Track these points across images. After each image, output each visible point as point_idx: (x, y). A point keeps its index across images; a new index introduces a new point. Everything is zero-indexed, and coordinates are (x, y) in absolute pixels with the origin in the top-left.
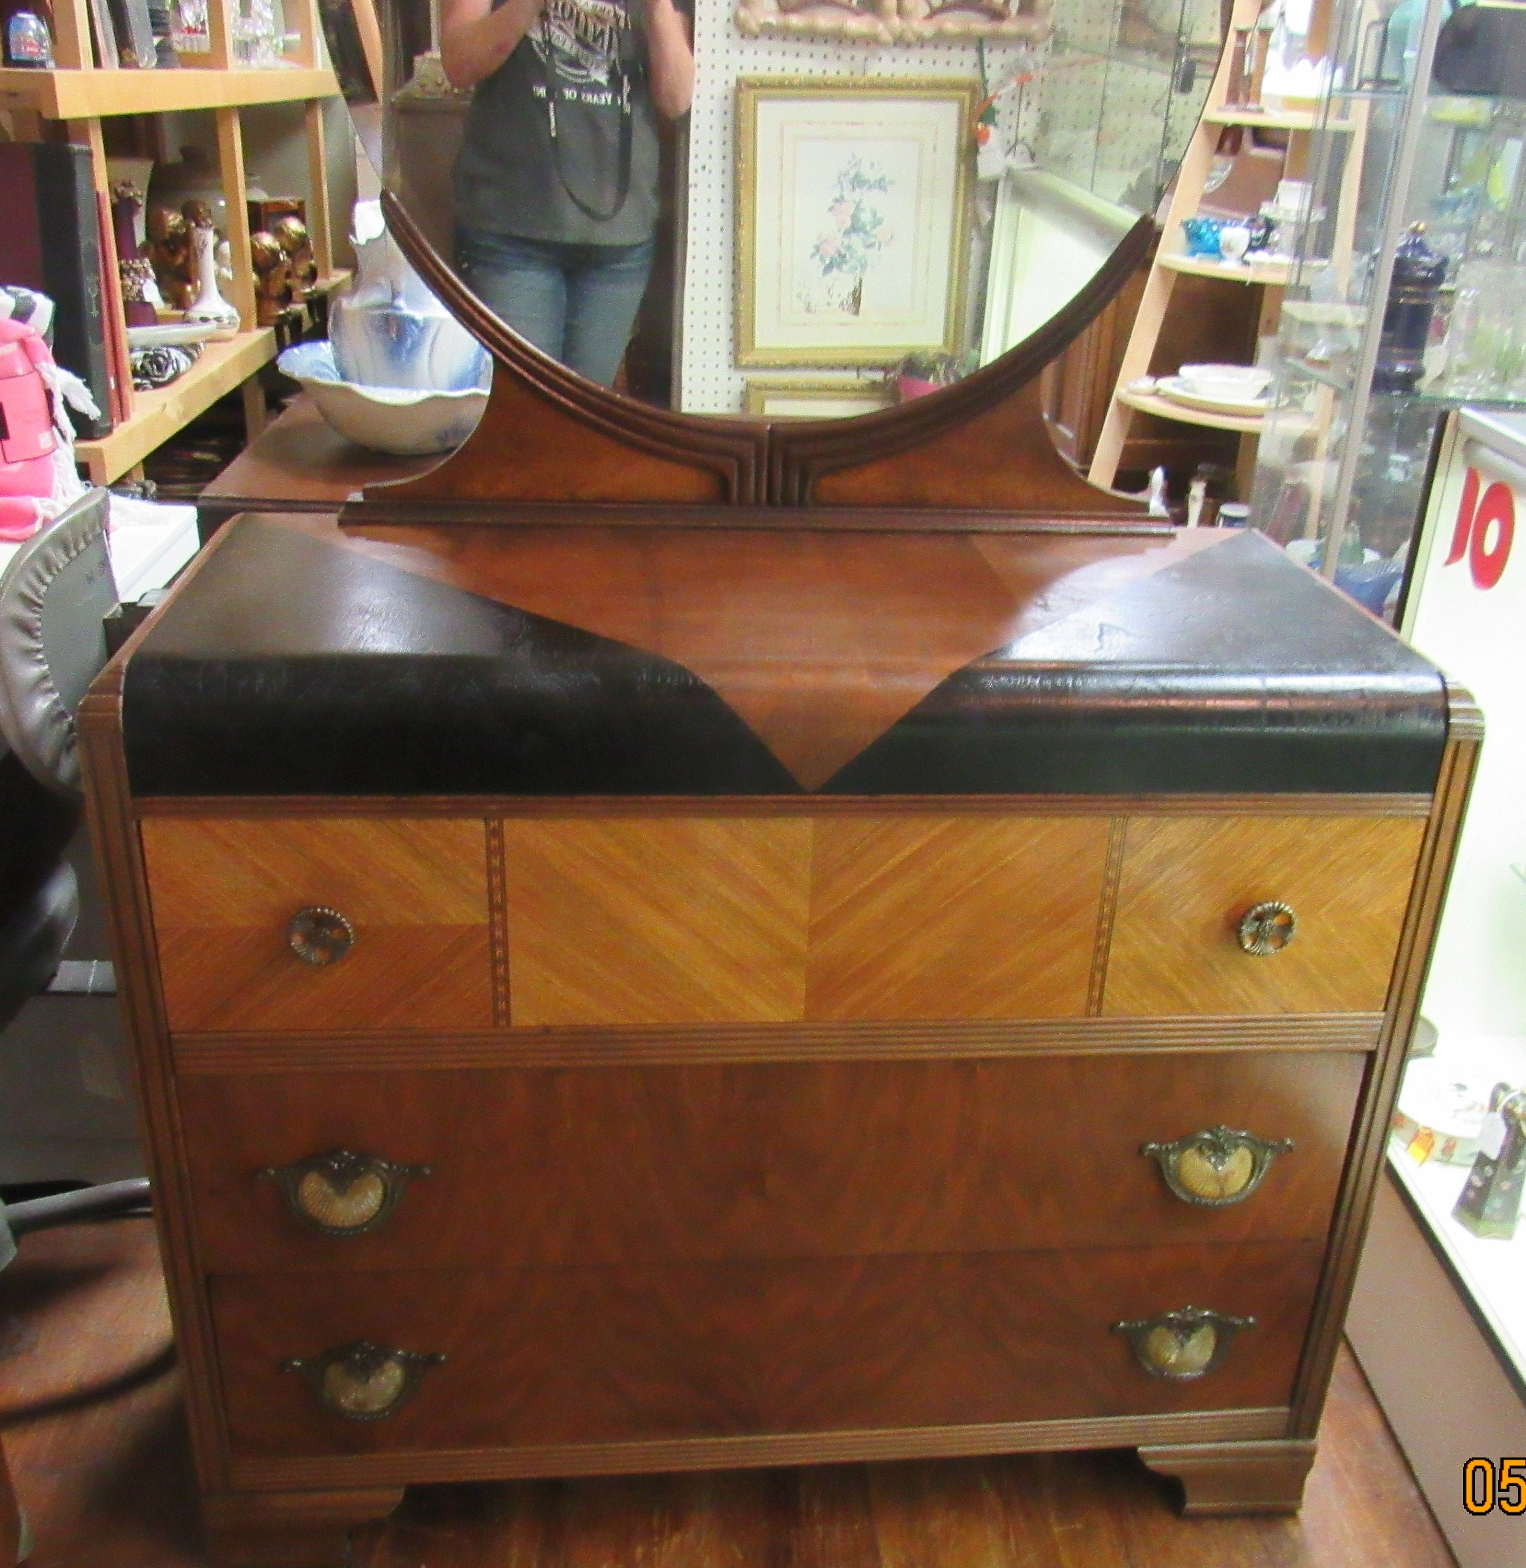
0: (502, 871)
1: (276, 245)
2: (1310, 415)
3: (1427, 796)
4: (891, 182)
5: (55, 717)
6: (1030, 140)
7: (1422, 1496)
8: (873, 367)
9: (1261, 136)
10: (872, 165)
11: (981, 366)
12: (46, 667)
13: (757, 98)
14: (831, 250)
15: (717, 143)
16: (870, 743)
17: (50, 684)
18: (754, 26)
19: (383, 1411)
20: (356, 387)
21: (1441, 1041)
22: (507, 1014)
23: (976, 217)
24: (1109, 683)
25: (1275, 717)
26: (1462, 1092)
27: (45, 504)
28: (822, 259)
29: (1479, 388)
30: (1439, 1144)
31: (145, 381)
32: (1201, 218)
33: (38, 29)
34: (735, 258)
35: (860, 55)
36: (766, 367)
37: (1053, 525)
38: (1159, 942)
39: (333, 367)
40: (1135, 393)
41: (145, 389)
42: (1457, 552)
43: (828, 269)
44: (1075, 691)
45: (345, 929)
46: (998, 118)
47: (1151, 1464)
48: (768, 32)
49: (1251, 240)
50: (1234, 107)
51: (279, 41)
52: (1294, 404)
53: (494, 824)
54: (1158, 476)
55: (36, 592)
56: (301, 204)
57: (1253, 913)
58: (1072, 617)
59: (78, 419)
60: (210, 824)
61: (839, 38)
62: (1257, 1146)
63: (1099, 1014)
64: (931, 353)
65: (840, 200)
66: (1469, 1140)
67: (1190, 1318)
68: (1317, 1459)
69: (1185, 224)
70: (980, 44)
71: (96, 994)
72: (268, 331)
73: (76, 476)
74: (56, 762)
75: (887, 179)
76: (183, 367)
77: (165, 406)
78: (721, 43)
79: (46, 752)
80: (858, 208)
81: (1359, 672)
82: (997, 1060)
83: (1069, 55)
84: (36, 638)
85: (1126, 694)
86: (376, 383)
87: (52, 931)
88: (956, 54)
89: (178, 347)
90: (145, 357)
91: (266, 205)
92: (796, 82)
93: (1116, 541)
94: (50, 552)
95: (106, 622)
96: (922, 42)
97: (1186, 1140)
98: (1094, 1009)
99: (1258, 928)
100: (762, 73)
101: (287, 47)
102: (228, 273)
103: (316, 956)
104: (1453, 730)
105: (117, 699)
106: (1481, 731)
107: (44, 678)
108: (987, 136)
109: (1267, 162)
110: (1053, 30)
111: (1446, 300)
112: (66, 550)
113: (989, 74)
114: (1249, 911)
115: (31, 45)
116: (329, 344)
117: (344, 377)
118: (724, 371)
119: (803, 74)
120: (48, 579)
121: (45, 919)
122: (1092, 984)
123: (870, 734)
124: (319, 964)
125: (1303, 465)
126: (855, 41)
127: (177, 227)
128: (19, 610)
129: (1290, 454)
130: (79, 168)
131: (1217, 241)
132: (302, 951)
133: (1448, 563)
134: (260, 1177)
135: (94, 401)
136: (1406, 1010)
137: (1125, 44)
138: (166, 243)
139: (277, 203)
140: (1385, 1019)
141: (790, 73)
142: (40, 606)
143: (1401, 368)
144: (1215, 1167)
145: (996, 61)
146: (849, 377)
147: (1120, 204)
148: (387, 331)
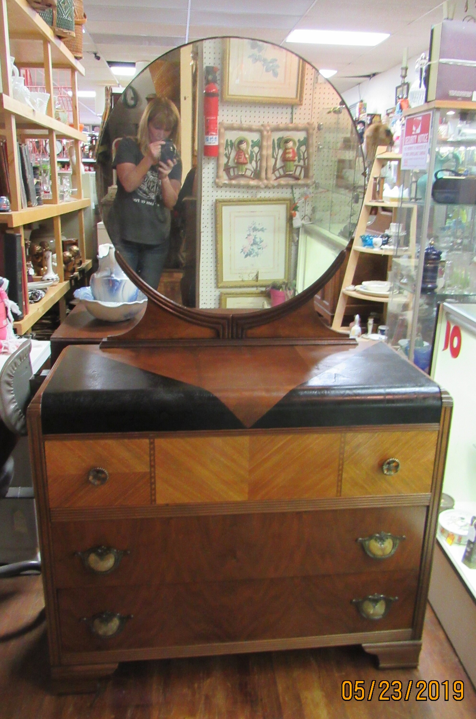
0: (154, 455)
1: (71, 255)
2: (406, 296)
3: (437, 424)
4: (265, 229)
5: (16, 410)
6: (309, 215)
7: (460, 661)
8: (262, 286)
9: (384, 209)
10: (259, 224)
11: (297, 294)
12: (14, 395)
13: (222, 205)
14: (247, 251)
15: (210, 219)
16: (265, 413)
17: (14, 400)
18: (220, 184)
19: (112, 635)
20: (100, 302)
21: (456, 503)
22: (155, 500)
23: (293, 238)
24: (337, 392)
25: (389, 401)
26: (463, 520)
27: (5, 342)
28: (244, 253)
29: (456, 291)
30: (456, 538)
31: (32, 301)
32: (366, 234)
33: (7, 201)
34: (216, 253)
35: (254, 191)
36: (227, 287)
37: (319, 342)
38: (358, 472)
39: (91, 295)
40: (347, 290)
41: (32, 303)
42: (446, 347)
43: (246, 256)
44: (327, 395)
45: (106, 474)
46: (299, 209)
47: (367, 650)
48: (225, 185)
49: (383, 241)
50: (374, 201)
51: (71, 191)
52: (400, 293)
53: (152, 440)
54: (357, 317)
55: (12, 372)
56: (77, 241)
57: (386, 462)
58: (327, 372)
59: (15, 315)
60: (65, 442)
61: (248, 187)
62: (394, 538)
63: (340, 496)
64: (281, 282)
65: (249, 235)
66: (465, 536)
67: (376, 598)
68: (423, 648)
69: (361, 237)
70: (292, 187)
71: (21, 498)
72: (67, 282)
73: (13, 333)
74: (16, 424)
75: (264, 228)
76: (43, 296)
77: (38, 309)
78: (211, 189)
79: (13, 421)
80: (255, 238)
81: (414, 387)
82: (309, 512)
83: (320, 190)
84: (11, 386)
85: (343, 395)
86: (105, 301)
87: (7, 478)
88: (285, 190)
89: (41, 289)
90: (32, 293)
91: (66, 241)
92: (234, 200)
93: (340, 346)
94: (16, 360)
95: (30, 381)
96: (274, 187)
97: (371, 537)
98: (339, 494)
99: (388, 466)
100: (224, 198)
101: (73, 193)
102: (56, 264)
103: (97, 483)
104: (443, 404)
105: (39, 405)
106: (452, 403)
107: (13, 398)
108: (295, 214)
109: (386, 216)
110: (314, 182)
111: (443, 263)
112: (21, 360)
113: (295, 195)
114: (385, 461)
115: (4, 205)
116: (89, 287)
117: (95, 298)
118: (213, 289)
119: (237, 197)
120: (16, 368)
121: (5, 474)
122: (338, 486)
123: (266, 410)
124: (98, 485)
125: (405, 312)
126: (252, 187)
127: (39, 250)
128: (7, 378)
129: (401, 309)
130: (18, 240)
131: (372, 242)
132: (92, 481)
133: (444, 350)
134: (76, 555)
135: (20, 309)
136: (438, 491)
137: (338, 186)
138: (35, 255)
139: (69, 241)
140: (431, 495)
141: (232, 197)
142: (13, 377)
143: (430, 286)
144: (381, 545)
145: (297, 192)
146: (254, 290)
147: (338, 236)
148: (109, 284)
